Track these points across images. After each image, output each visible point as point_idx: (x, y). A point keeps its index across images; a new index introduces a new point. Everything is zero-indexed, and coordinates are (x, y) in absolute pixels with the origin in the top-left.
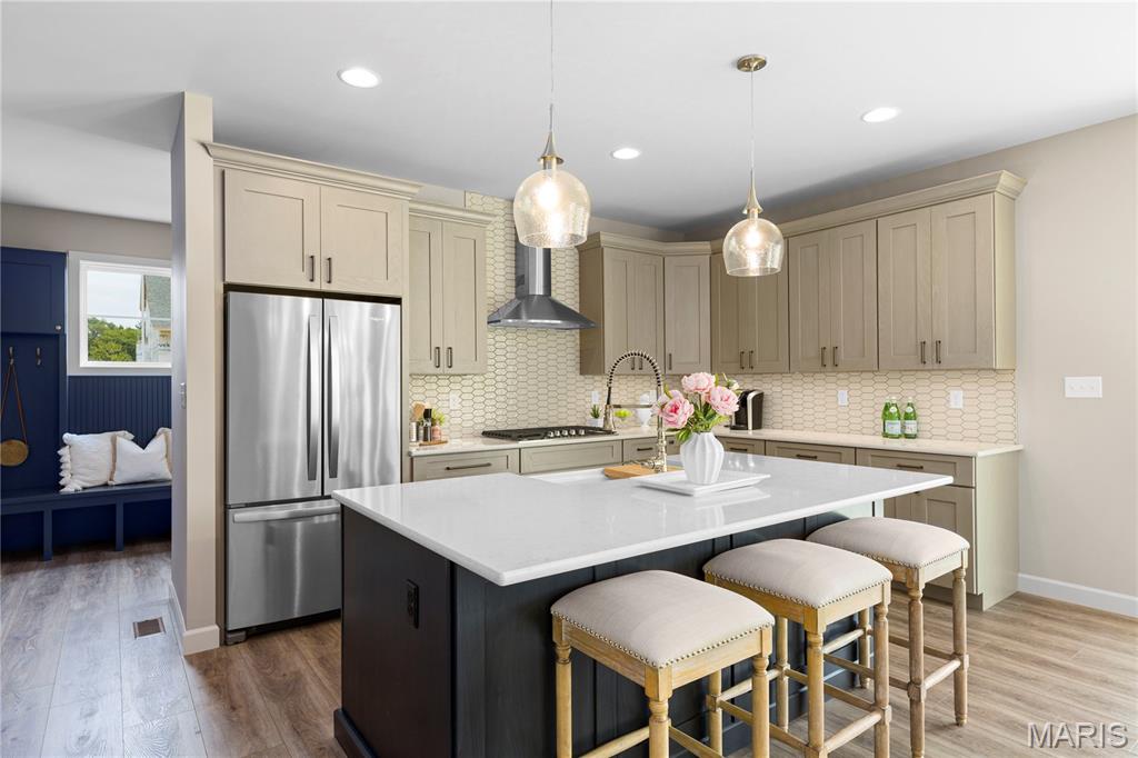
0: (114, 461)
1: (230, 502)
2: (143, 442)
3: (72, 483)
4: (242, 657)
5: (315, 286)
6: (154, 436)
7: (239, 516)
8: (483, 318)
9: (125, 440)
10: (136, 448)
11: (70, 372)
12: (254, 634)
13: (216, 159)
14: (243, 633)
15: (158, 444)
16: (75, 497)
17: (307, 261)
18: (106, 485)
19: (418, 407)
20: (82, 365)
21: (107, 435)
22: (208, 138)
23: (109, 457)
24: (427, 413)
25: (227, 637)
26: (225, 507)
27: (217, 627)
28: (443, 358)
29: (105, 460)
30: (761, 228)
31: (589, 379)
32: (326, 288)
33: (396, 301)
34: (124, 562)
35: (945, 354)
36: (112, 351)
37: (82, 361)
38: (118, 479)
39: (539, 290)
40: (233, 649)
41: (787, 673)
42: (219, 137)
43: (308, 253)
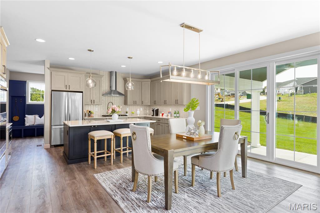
0: (35, 120)
1: (52, 125)
2: (40, 117)
3: (27, 124)
4: (53, 149)
5: (67, 90)
6: (43, 116)
7: (53, 127)
8: (101, 94)
9: (37, 117)
10: (39, 118)
11: (27, 103)
12: (56, 146)
13: (50, 70)
14: (54, 146)
15: (43, 118)
16: (28, 126)
17: (65, 86)
18: (33, 125)
19: (87, 110)
20: (29, 102)
21: (34, 116)
22: (49, 67)
23: (34, 120)
24: (90, 112)
25: (51, 146)
26: (51, 126)
27: (49, 145)
28: (93, 102)
29: (33, 120)
30: (131, 83)
31: (126, 106)
32: (69, 90)
33: (82, 92)
34: (36, 139)
35: (179, 102)
36: (38, 97)
37: (29, 101)
38: (36, 124)
39: (114, 89)
40: (52, 148)
41: (128, 148)
42: (51, 67)
43: (66, 84)
